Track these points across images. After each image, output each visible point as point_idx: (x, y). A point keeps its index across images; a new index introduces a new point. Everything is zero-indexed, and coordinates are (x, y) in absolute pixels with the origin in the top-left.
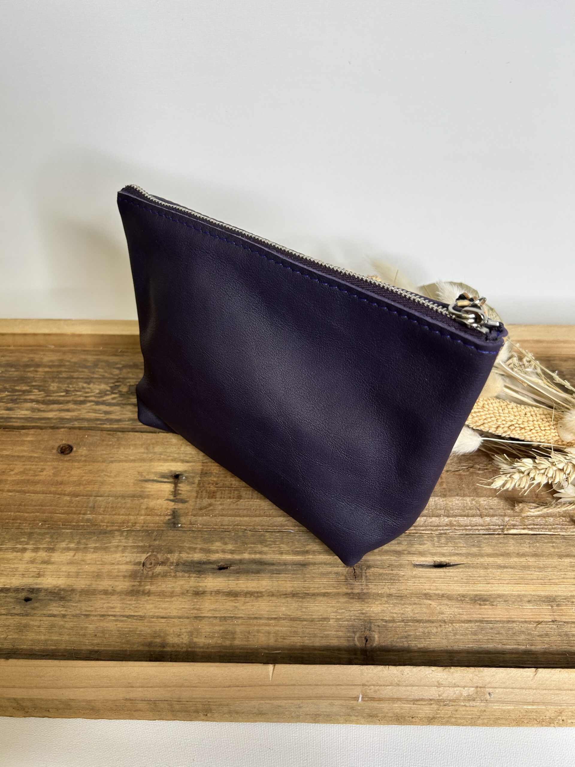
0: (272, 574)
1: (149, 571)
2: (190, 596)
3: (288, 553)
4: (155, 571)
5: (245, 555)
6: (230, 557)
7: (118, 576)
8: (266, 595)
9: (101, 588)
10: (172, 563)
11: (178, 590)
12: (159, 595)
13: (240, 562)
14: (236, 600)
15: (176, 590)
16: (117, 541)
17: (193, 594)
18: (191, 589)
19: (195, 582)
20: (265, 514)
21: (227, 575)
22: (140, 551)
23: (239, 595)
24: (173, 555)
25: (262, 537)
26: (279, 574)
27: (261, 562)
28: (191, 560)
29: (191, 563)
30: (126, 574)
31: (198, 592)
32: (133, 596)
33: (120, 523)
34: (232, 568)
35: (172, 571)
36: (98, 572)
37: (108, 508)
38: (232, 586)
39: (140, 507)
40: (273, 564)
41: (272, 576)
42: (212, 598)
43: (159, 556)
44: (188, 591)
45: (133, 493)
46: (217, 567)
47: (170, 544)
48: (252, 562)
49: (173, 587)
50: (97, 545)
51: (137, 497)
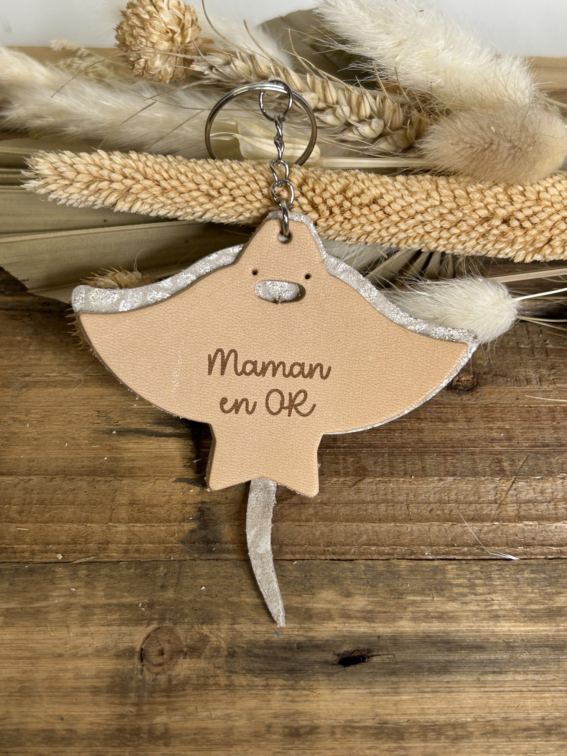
0: (483, 674)
1: (157, 674)
2: (276, 741)
3: (509, 616)
4: (174, 673)
5: (402, 623)
6: (362, 630)
7: (77, 690)
8: (477, 734)
9: (34, 725)
10: (218, 649)
11: (242, 723)
12: (194, 741)
13: (395, 644)
14: (402, 748)
15: (238, 724)
16: (64, 592)
17: (285, 735)
18: (276, 721)
19: (284, 700)
20: (434, 513)
21: (367, 679)
22: (128, 620)
23: (406, 735)
24: (215, 626)
25: (439, 577)
26: (500, 673)
27: (448, 642)
28: (266, 642)
29: (267, 648)
30: (97, 685)
31: (297, 729)
32: (125, 745)
33: (67, 543)
34: (375, 659)
35: (218, 672)
36: (21, 682)
37: (30, 503)
38: (387, 712)
39: (113, 500)
40: (479, 648)
41: (482, 678)
42: (336, 745)
43: (180, 631)
44: (269, 726)
45: (91, 464)
46: (336, 658)
47: (204, 598)
48: (423, 642)
49: (228, 717)
50: (12, 605)
51: (102, 474)
